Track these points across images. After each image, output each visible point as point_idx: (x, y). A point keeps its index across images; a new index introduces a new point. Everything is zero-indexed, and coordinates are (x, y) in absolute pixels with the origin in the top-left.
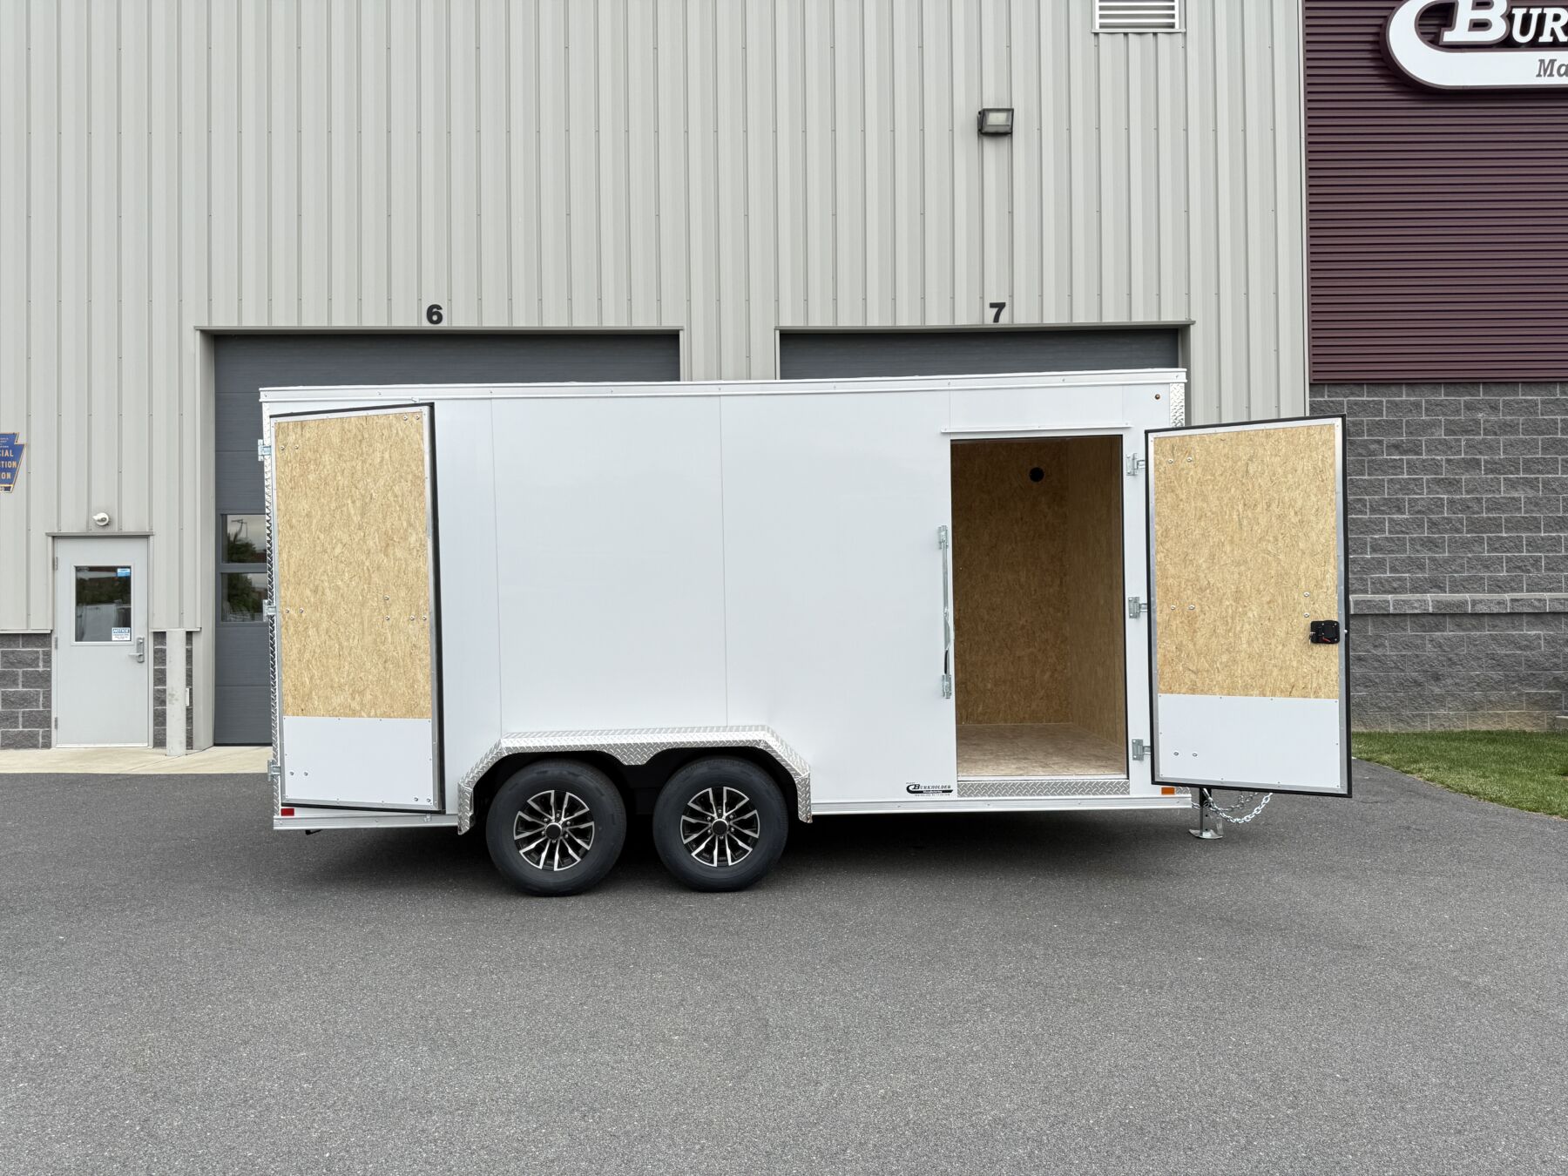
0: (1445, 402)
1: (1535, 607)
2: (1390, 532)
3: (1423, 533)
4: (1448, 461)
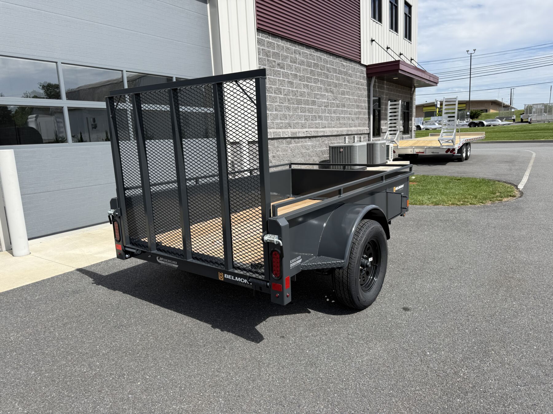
0: (290, 48)
1: (310, 134)
2: (279, 102)
3: (286, 104)
4: (291, 74)
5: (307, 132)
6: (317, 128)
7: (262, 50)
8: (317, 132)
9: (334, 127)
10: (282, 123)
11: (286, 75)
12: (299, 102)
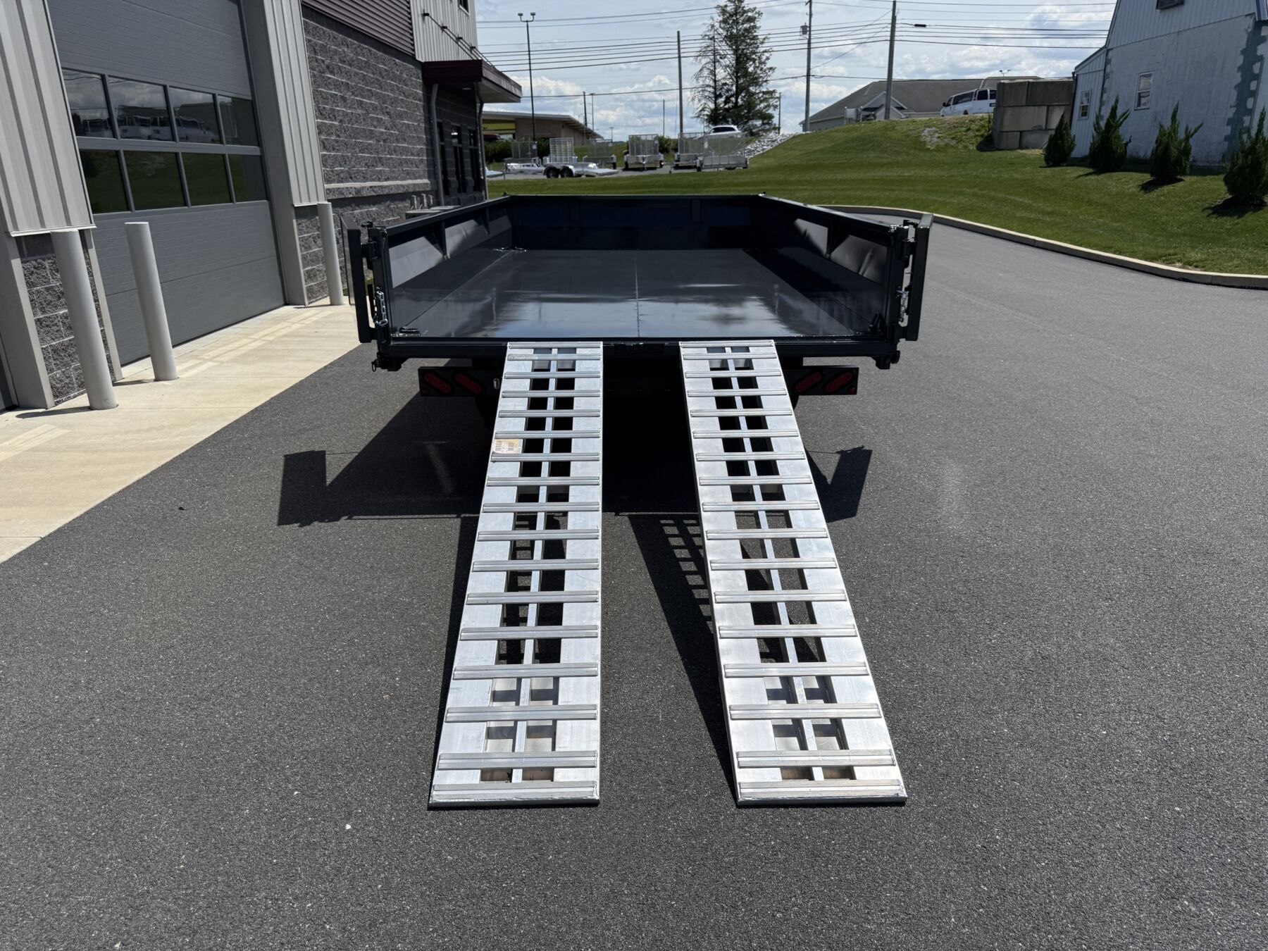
3: (343, 137)
4: (343, 83)
5: (371, 187)
6: (379, 180)
7: (309, 41)
8: (382, 187)
9: (396, 179)
10: (342, 172)
11: (338, 86)
12: (356, 134)
